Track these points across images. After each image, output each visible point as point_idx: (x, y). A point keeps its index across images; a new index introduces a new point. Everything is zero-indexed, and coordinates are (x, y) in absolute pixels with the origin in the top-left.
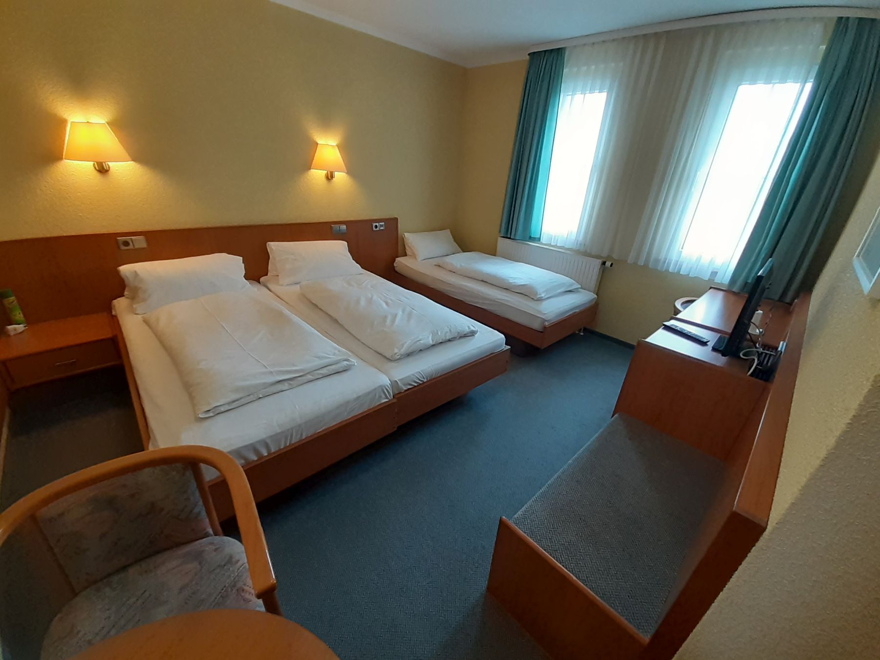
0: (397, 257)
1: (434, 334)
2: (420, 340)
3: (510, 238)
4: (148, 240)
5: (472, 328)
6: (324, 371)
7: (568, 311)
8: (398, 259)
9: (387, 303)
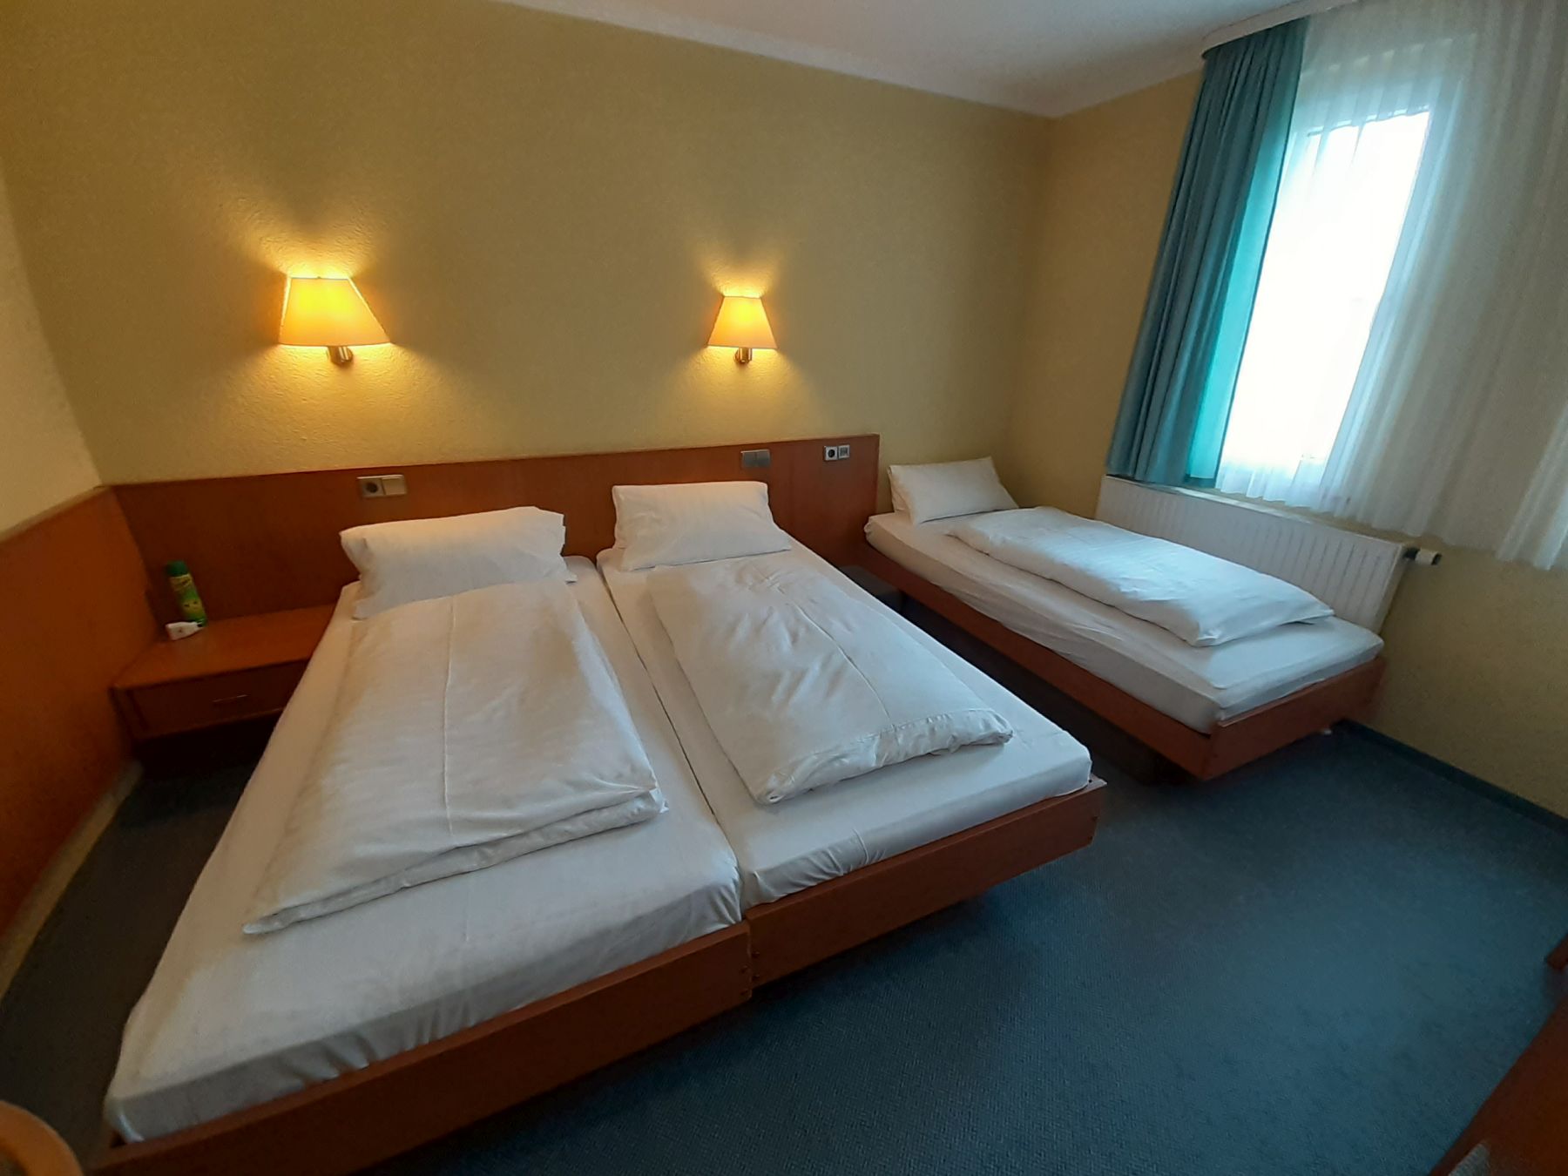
0: (874, 514)
1: (886, 737)
2: (844, 756)
3: (1132, 479)
4: (408, 483)
5: (997, 727)
6: (579, 826)
7: (1293, 683)
8: (873, 518)
9: (795, 638)
